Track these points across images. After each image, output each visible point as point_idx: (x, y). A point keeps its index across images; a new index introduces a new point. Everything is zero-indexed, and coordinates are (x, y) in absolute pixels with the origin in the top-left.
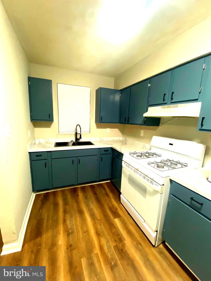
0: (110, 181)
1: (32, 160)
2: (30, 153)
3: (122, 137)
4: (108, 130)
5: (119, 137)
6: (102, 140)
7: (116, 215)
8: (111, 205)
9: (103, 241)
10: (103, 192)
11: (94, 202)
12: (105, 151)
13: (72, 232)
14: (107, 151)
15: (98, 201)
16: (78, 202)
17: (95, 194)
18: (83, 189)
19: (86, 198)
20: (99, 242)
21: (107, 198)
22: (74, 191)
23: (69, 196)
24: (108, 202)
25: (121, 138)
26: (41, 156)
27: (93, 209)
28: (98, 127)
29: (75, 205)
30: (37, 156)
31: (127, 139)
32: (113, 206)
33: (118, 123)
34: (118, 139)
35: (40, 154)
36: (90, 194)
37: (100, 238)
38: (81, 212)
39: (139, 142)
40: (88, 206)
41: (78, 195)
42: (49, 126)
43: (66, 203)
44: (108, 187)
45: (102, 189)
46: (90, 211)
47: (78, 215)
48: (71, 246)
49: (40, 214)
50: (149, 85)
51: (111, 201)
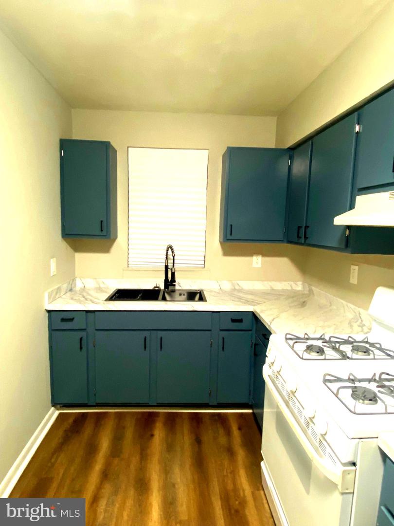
0: (250, 411)
1: (53, 330)
2: (49, 312)
3: (300, 283)
4: (257, 261)
5: (292, 283)
6: (237, 287)
7: (237, 520)
8: (230, 486)
10: (223, 440)
11: (188, 462)
12: (233, 321)
14: (240, 321)
15: (200, 463)
16: (144, 455)
17: (198, 441)
18: (171, 420)
19: (170, 447)
21: (226, 462)
22: (147, 422)
23: (129, 433)
24: (225, 473)
25: (299, 286)
26: (72, 320)
27: (176, 486)
28: (227, 252)
29: (135, 461)
30: (63, 320)
32: (236, 490)
34: (289, 288)
35: (70, 316)
36: (185, 439)
38: (142, 486)
39: (344, 302)
40: (166, 471)
41: (152, 435)
42: (106, 249)
43: (116, 451)
44: (240, 429)
45: (221, 431)
46: (168, 488)
47: (132, 492)
49: (49, 464)
50: (357, 128)
51: (234, 473)
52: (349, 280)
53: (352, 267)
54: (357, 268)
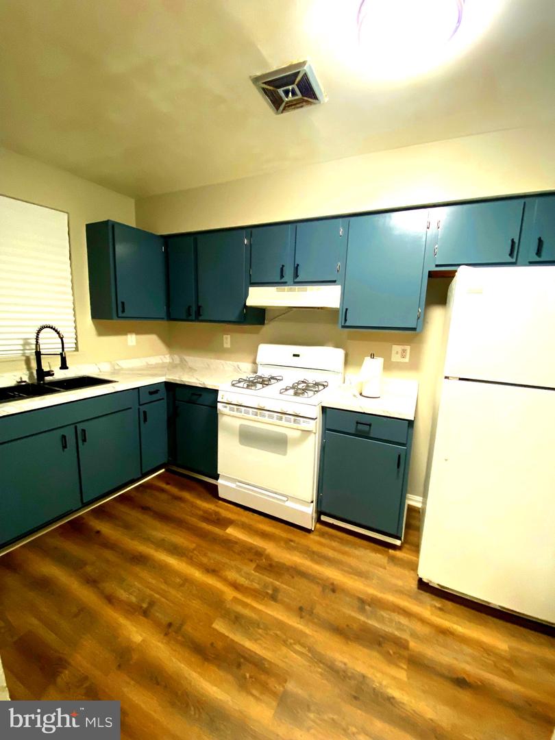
0: (163, 470)
3: (167, 356)
4: (132, 339)
6: (117, 367)
7: (224, 523)
8: (201, 513)
9: (232, 575)
10: (164, 496)
11: (157, 524)
12: (151, 393)
13: (152, 604)
14: (156, 392)
15: (165, 518)
16: (112, 547)
17: (145, 509)
18: (101, 513)
19: (127, 527)
20: (225, 580)
21: (182, 505)
22: (76, 529)
23: (73, 548)
24: (189, 510)
25: (167, 359)
27: (166, 539)
29: (108, 554)
31: (187, 358)
32: (206, 512)
33: (162, 319)
34: (161, 362)
36: (133, 515)
37: (220, 574)
38: (140, 560)
40: (148, 540)
41: (98, 532)
44: (168, 484)
45: (157, 494)
46: (161, 545)
47: (137, 569)
48: (170, 625)
51: (193, 506)
52: (223, 346)
53: (225, 336)
54: (229, 336)
